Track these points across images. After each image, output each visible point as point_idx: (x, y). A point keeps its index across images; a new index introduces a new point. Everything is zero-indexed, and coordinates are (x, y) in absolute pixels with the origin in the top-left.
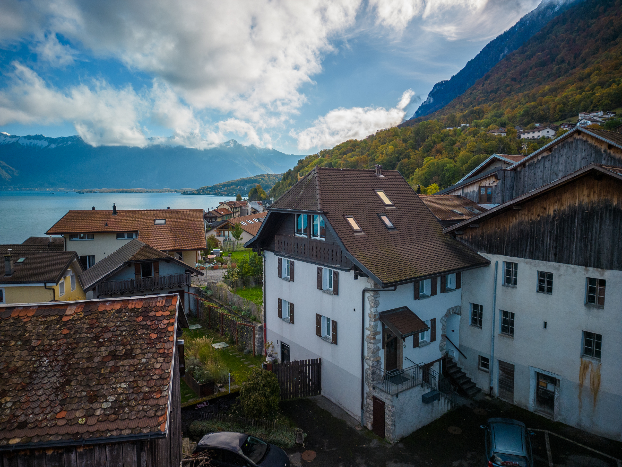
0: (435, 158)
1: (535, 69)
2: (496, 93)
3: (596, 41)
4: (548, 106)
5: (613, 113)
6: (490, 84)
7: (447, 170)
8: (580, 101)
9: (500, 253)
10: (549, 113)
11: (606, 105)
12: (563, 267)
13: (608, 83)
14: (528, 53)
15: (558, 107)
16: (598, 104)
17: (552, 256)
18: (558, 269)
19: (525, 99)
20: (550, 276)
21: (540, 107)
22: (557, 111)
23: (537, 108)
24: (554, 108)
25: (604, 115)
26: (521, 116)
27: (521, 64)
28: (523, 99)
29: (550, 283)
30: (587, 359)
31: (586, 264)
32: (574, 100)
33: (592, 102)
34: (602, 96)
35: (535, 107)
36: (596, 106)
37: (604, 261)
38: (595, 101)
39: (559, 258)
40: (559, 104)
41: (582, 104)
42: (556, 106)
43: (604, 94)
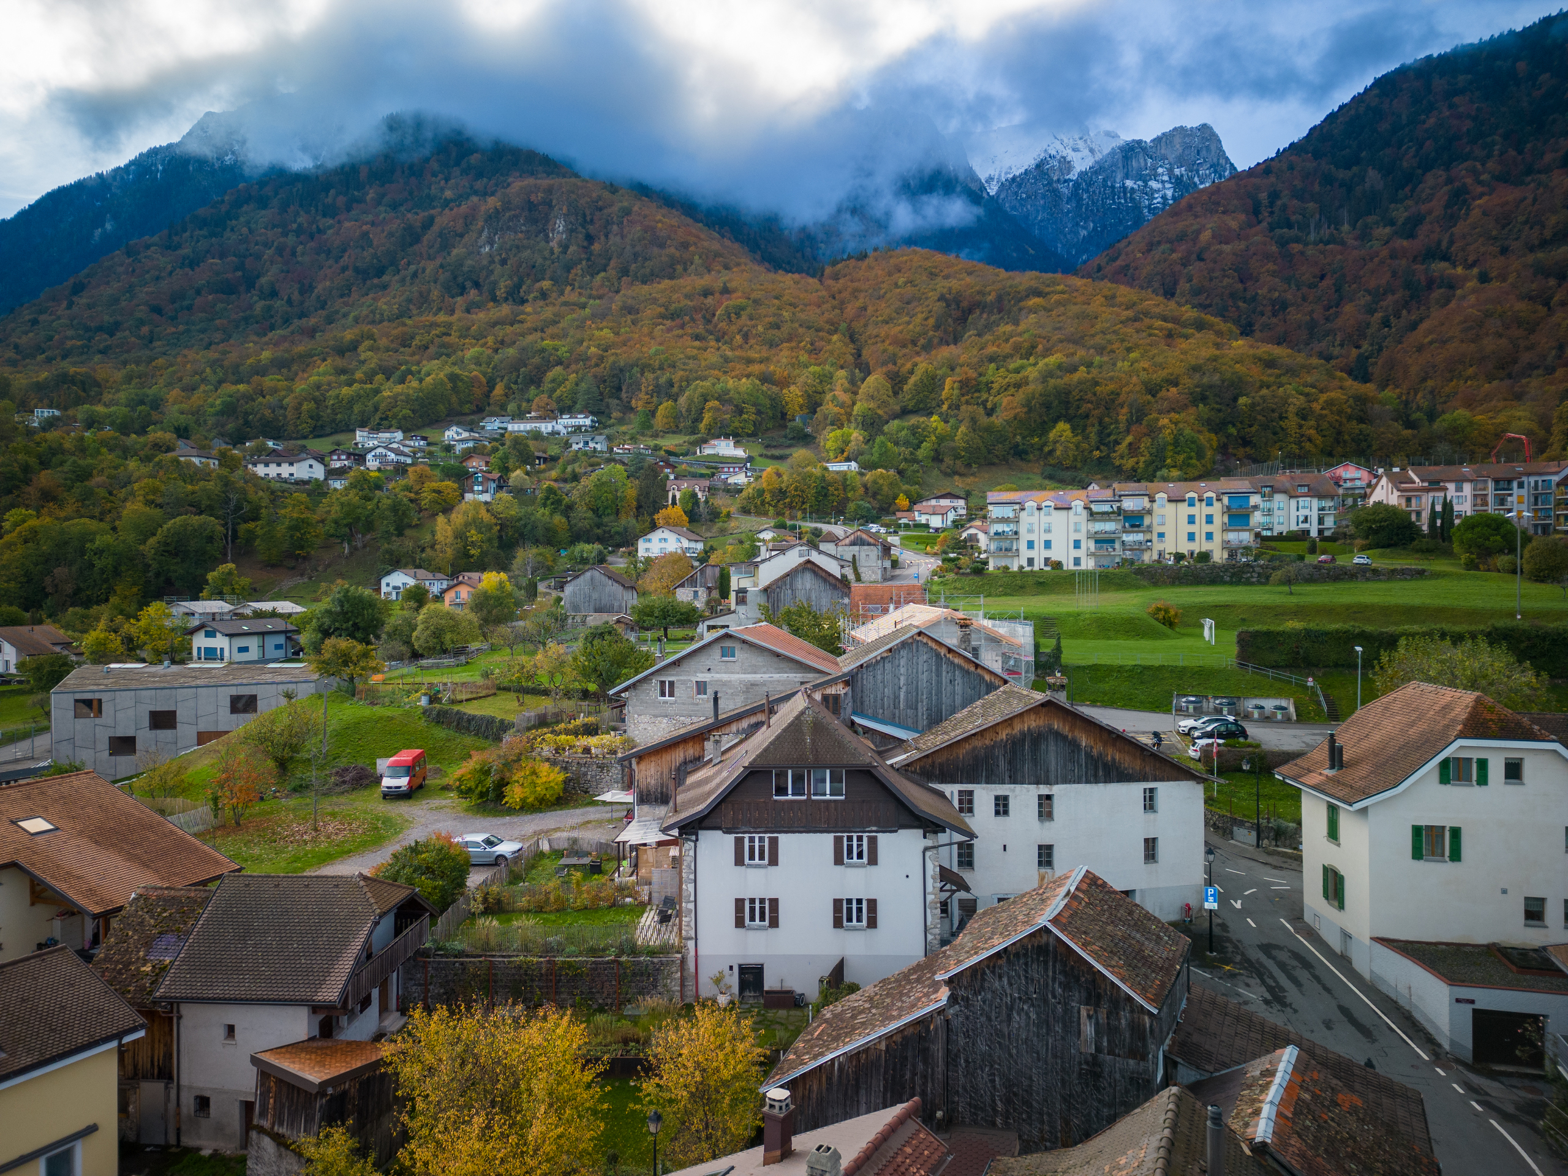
0: (38, 512)
1: (210, 297)
2: (112, 335)
3: (344, 269)
4: (281, 401)
5: (424, 438)
6: (90, 307)
7: (99, 552)
8: (352, 401)
9: (953, 781)
10: (285, 417)
11: (405, 418)
12: (1018, 787)
13: (398, 373)
14: (186, 251)
15: (305, 407)
16: (390, 414)
17: (1007, 779)
18: (1013, 791)
19: (215, 373)
20: (1006, 798)
21: (261, 399)
22: (304, 416)
23: (254, 400)
24: (298, 408)
25: (405, 439)
26: (217, 414)
27: (171, 273)
28: (208, 370)
29: (1006, 806)
30: (1043, 870)
31: (1038, 783)
32: (337, 397)
33: (376, 409)
34: (395, 397)
35: (249, 398)
36: (386, 418)
37: (1052, 777)
38: (383, 406)
39: (1014, 780)
40: (306, 399)
41: (357, 408)
42: (301, 404)
43: (398, 394)
